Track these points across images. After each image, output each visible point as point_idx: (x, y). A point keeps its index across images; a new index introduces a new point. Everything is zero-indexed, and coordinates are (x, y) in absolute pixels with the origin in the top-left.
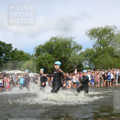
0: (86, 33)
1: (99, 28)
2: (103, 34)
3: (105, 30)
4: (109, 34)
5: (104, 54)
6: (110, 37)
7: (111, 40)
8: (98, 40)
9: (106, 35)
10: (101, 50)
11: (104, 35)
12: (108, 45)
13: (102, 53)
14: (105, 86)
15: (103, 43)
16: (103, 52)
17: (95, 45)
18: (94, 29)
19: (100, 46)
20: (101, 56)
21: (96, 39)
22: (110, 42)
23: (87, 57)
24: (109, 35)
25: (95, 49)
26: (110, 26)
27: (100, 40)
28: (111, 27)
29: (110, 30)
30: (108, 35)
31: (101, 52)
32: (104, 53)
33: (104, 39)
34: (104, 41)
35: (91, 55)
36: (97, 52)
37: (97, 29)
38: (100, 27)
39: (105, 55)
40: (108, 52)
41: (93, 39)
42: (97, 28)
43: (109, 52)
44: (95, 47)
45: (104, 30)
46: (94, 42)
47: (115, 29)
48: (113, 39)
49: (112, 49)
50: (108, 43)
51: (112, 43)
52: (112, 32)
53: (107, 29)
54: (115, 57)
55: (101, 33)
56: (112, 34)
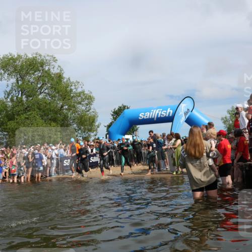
1: (19, 57)
2: (27, 71)
3: (33, 61)
4: (41, 71)
5: (28, 114)
6: (42, 78)
7: (43, 84)
8: (18, 83)
9: (33, 74)
10: (23, 104)
11: (30, 72)
12: (38, 95)
13: (24, 110)
14: (29, 180)
15: (28, 90)
16: (26, 110)
17: (10, 91)
18: (10, 57)
19: (20, 96)
20: (23, 117)
21: (13, 80)
22: (41, 88)
24: (40, 74)
25: (9, 100)
26: (43, 54)
27: (20, 83)
28: (44, 57)
29: (42, 64)
30: (38, 74)
31: (22, 108)
32: (29, 111)
33: (29, 81)
34: (29, 85)
36: (13, 108)
37: (17, 59)
38: (22, 54)
39: (31, 114)
40: (37, 110)
41: (6, 78)
42: (16, 56)
43: (39, 109)
44: (10, 96)
45: (30, 62)
46: (8, 86)
47: (54, 63)
48: (48, 82)
49: (45, 103)
50: (37, 91)
51: (46, 91)
52: (47, 69)
53: (36, 60)
54: (50, 120)
55: (24, 67)
56: (48, 73)
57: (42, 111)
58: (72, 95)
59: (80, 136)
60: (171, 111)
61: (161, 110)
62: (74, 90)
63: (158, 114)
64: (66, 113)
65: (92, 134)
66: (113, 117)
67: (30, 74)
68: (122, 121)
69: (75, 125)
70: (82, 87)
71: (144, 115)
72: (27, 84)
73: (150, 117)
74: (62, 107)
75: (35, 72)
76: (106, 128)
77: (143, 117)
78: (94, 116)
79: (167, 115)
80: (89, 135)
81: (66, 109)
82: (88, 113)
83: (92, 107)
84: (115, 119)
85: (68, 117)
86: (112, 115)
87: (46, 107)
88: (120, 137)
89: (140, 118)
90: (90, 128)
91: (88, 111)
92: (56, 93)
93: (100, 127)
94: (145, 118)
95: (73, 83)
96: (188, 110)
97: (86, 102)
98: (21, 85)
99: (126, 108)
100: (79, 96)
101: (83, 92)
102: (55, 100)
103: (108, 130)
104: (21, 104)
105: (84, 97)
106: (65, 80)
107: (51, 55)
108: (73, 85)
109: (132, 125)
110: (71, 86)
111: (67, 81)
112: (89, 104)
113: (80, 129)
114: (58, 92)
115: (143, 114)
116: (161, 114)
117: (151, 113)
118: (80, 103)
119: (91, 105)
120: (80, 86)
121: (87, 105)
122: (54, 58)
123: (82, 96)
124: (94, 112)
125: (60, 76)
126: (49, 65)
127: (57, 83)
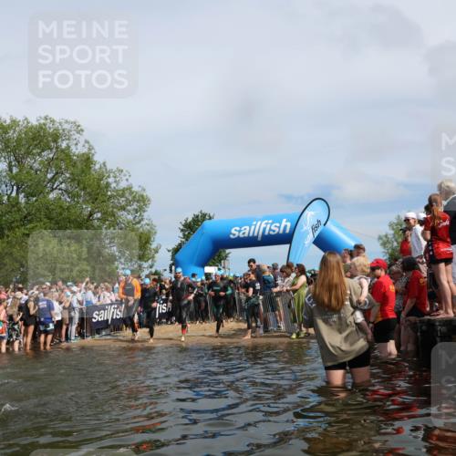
1: (14, 123)
2: (28, 148)
3: (39, 132)
4: (54, 150)
5: (28, 226)
6: (55, 162)
7: (57, 173)
8: (11, 170)
9: (39, 154)
10: (19, 210)
11: (34, 151)
12: (48, 193)
13: (21, 220)
14: (28, 348)
15: (30, 184)
16: (27, 219)
19: (14, 194)
20: (19, 232)
21: (3, 166)
22: (53, 180)
24: (51, 156)
26: (57, 119)
27: (15, 170)
28: (60, 123)
29: (56, 137)
30: (48, 155)
31: (18, 217)
32: (30, 222)
33: (31, 168)
34: (31, 175)
37: (10, 127)
38: (19, 118)
39: (33, 228)
40: (45, 220)
42: (8, 122)
43: (50, 219)
45: (35, 134)
47: (77, 136)
48: (67, 169)
49: (61, 207)
50: (46, 186)
51: (63, 186)
52: (64, 145)
53: (45, 130)
55: (23, 142)
56: (66, 154)
57: (53, 222)
58: (109, 193)
60: (289, 225)
61: (270, 221)
62: (113, 185)
63: (265, 229)
64: (99, 226)
65: (145, 265)
66: (184, 235)
67: (33, 154)
68: (200, 241)
70: (127, 180)
71: (239, 231)
72: (27, 173)
73: (251, 235)
74: (91, 215)
75: (43, 151)
76: (170, 253)
77: (237, 233)
78: (149, 232)
79: (281, 232)
81: (98, 219)
82: (139, 226)
83: (145, 215)
84: (187, 237)
86: (182, 230)
87: (61, 214)
88: (197, 270)
89: (232, 236)
91: (139, 222)
92: (81, 190)
93: (159, 251)
94: (241, 236)
95: (111, 171)
96: (319, 221)
97: (135, 206)
98: (16, 175)
99: (207, 217)
100: (123, 196)
101: (130, 188)
102: (78, 202)
103: (173, 258)
104: (16, 209)
105: (130, 198)
106: (97, 167)
107: (72, 120)
108: (112, 175)
109: (218, 248)
110: (109, 177)
111: (101, 168)
112: (140, 210)
114: (84, 189)
115: (238, 228)
116: (270, 230)
117: (253, 227)
118: (123, 208)
119: (144, 211)
120: (124, 178)
121: (136, 211)
122: (79, 126)
123: (127, 195)
124: (148, 225)
125: (88, 158)
126: (69, 139)
127: (83, 172)
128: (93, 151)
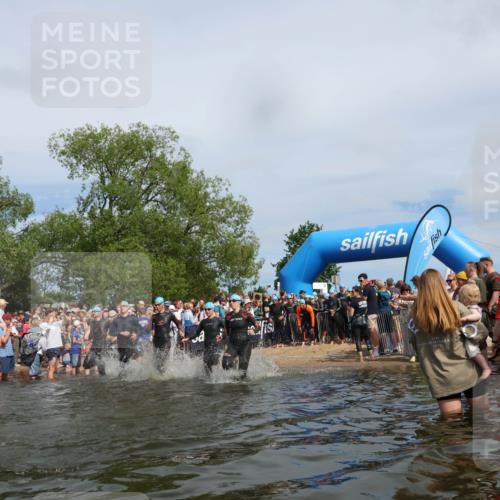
0: (53, 147)
1: (106, 131)
3: (131, 140)
4: (148, 159)
5: (122, 241)
6: (149, 171)
7: (151, 184)
8: (103, 182)
9: (133, 164)
10: (113, 224)
11: (127, 161)
12: (143, 205)
13: (114, 234)
15: (123, 195)
16: (120, 233)
17: (88, 198)
18: (88, 132)
19: (107, 207)
20: (113, 247)
21: (94, 177)
22: (147, 191)
23: (51, 251)
24: (145, 165)
25: (86, 215)
26: (150, 125)
27: (108, 182)
28: (154, 130)
29: (149, 145)
30: (142, 164)
31: (111, 231)
32: (124, 236)
33: (125, 179)
34: (124, 187)
35: (70, 242)
36: (94, 230)
37: (101, 136)
38: (111, 125)
39: (127, 243)
40: (140, 234)
41: (81, 173)
42: (99, 131)
43: (145, 233)
44: (89, 208)
45: (127, 142)
46: (84, 188)
47: (172, 143)
48: (162, 180)
49: (157, 220)
50: (140, 197)
51: (158, 197)
52: (158, 153)
53: (138, 137)
54: (166, 253)
55: (116, 151)
56: (161, 163)
57: (149, 236)
58: (208, 204)
59: (224, 285)
60: (406, 235)
61: (385, 232)
62: (212, 195)
63: (379, 240)
64: (198, 240)
65: (248, 281)
66: (290, 248)
67: (126, 164)
68: (307, 255)
69: (215, 263)
70: (227, 189)
71: (351, 243)
72: (121, 184)
73: (364, 247)
74: (189, 227)
75: (136, 160)
76: (275, 268)
77: (348, 246)
78: (252, 245)
79: (397, 243)
80: (242, 283)
81: (196, 232)
82: (240, 239)
83: (247, 227)
84: (293, 251)
85: (200, 247)
86: (287, 243)
87: (157, 227)
88: (304, 286)
89: (342, 249)
90: (243, 268)
91: (240, 235)
92: (177, 201)
93: (263, 266)
94: (353, 248)
95: (209, 180)
96: (439, 231)
97: (236, 217)
98: (109, 186)
99: (315, 228)
100: (222, 207)
101: (230, 199)
102: (175, 215)
103: (278, 273)
104: (109, 223)
105: (231, 209)
106: (194, 175)
107: (166, 126)
108: (210, 184)
109: (328, 262)
110: (207, 186)
111: (198, 176)
112: (242, 221)
113: (224, 271)
114: (181, 200)
115: (349, 240)
116: (385, 241)
117: (366, 239)
118: (223, 220)
119: (246, 223)
120: (224, 188)
121: (238, 223)
122: (174, 132)
123: (227, 205)
124: (250, 237)
125: (185, 167)
126: (163, 147)
127: (179, 181)
128: (189, 160)
